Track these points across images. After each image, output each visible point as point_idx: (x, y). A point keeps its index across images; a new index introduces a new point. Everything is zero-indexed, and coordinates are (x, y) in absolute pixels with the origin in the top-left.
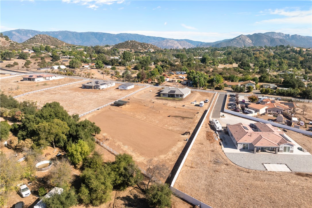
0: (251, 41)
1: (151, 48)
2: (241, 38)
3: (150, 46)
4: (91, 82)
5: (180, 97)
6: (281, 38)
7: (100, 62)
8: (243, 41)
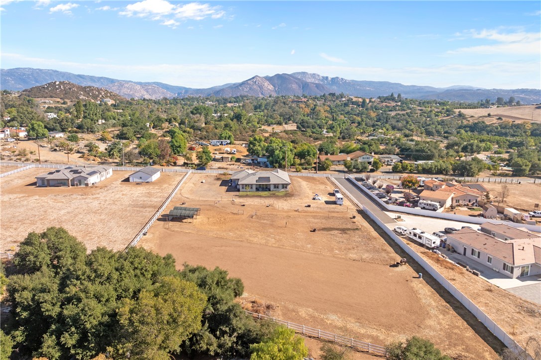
0: (272, 87)
1: (107, 97)
2: (256, 82)
3: (103, 93)
4: (58, 171)
5: (283, 190)
6: (317, 82)
7: (39, 125)
8: (260, 87)
